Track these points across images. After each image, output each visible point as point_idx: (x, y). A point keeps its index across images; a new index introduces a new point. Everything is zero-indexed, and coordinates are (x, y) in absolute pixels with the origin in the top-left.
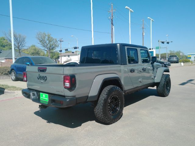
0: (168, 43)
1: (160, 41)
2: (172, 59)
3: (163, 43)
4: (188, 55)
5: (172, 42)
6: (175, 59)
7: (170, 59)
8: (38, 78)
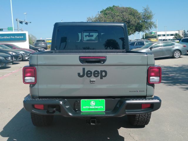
0: (26, 23)
1: (18, 21)
2: (40, 45)
3: (21, 22)
4: (47, 40)
5: (30, 22)
6: (43, 45)
7: (38, 44)
8: (81, 74)
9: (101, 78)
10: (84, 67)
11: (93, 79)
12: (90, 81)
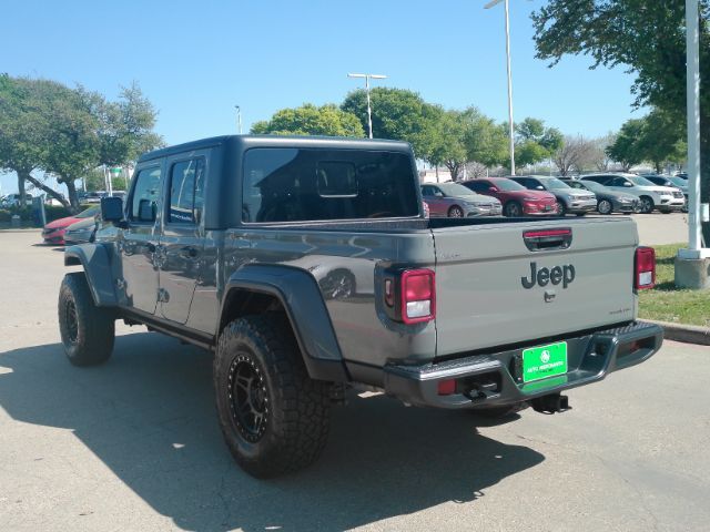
8: (529, 280)
9: (565, 286)
10: (533, 260)
11: (550, 289)
12: (546, 296)
